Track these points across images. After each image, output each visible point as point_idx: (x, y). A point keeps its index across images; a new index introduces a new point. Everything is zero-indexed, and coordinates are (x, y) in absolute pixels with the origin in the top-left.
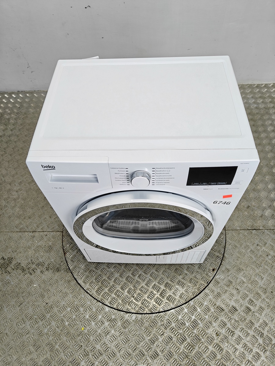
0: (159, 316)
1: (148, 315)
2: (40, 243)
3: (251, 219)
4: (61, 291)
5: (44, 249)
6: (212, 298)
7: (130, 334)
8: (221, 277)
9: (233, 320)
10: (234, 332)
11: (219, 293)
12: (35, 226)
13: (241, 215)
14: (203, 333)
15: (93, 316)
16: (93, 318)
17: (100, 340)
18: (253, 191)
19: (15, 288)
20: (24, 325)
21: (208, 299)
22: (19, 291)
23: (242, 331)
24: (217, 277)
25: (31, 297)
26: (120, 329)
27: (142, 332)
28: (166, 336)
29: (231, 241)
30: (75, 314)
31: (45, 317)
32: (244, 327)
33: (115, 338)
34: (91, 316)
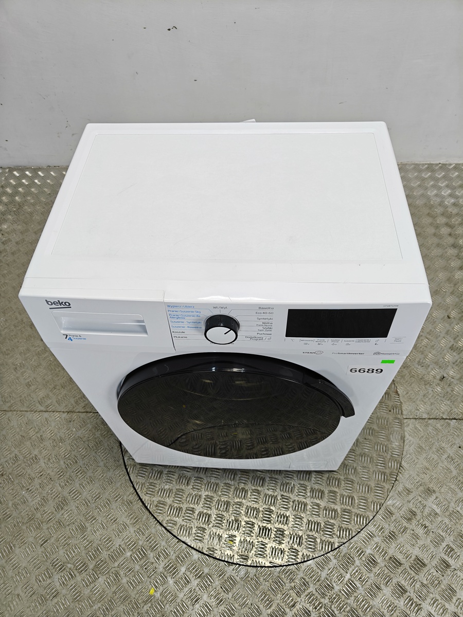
0: (287, 572)
1: (267, 569)
2: (80, 432)
3: (448, 400)
4: (115, 521)
5: (87, 443)
6: (380, 541)
7: (235, 602)
8: (396, 503)
9: (418, 583)
10: (420, 605)
11: (392, 532)
12: (73, 402)
13: (430, 392)
14: (364, 605)
15: (170, 568)
16: (171, 572)
17: (183, 612)
18: (450, 351)
19: (35, 512)
20: (49, 581)
21: (373, 542)
22: (42, 517)
23: (435, 605)
24: (389, 502)
25: (63, 529)
26: (218, 594)
27: (257, 600)
28: (299, 609)
29: (412, 439)
30: (139, 563)
31: (86, 567)
32: (438, 597)
33: (209, 609)
34: (167, 567)
